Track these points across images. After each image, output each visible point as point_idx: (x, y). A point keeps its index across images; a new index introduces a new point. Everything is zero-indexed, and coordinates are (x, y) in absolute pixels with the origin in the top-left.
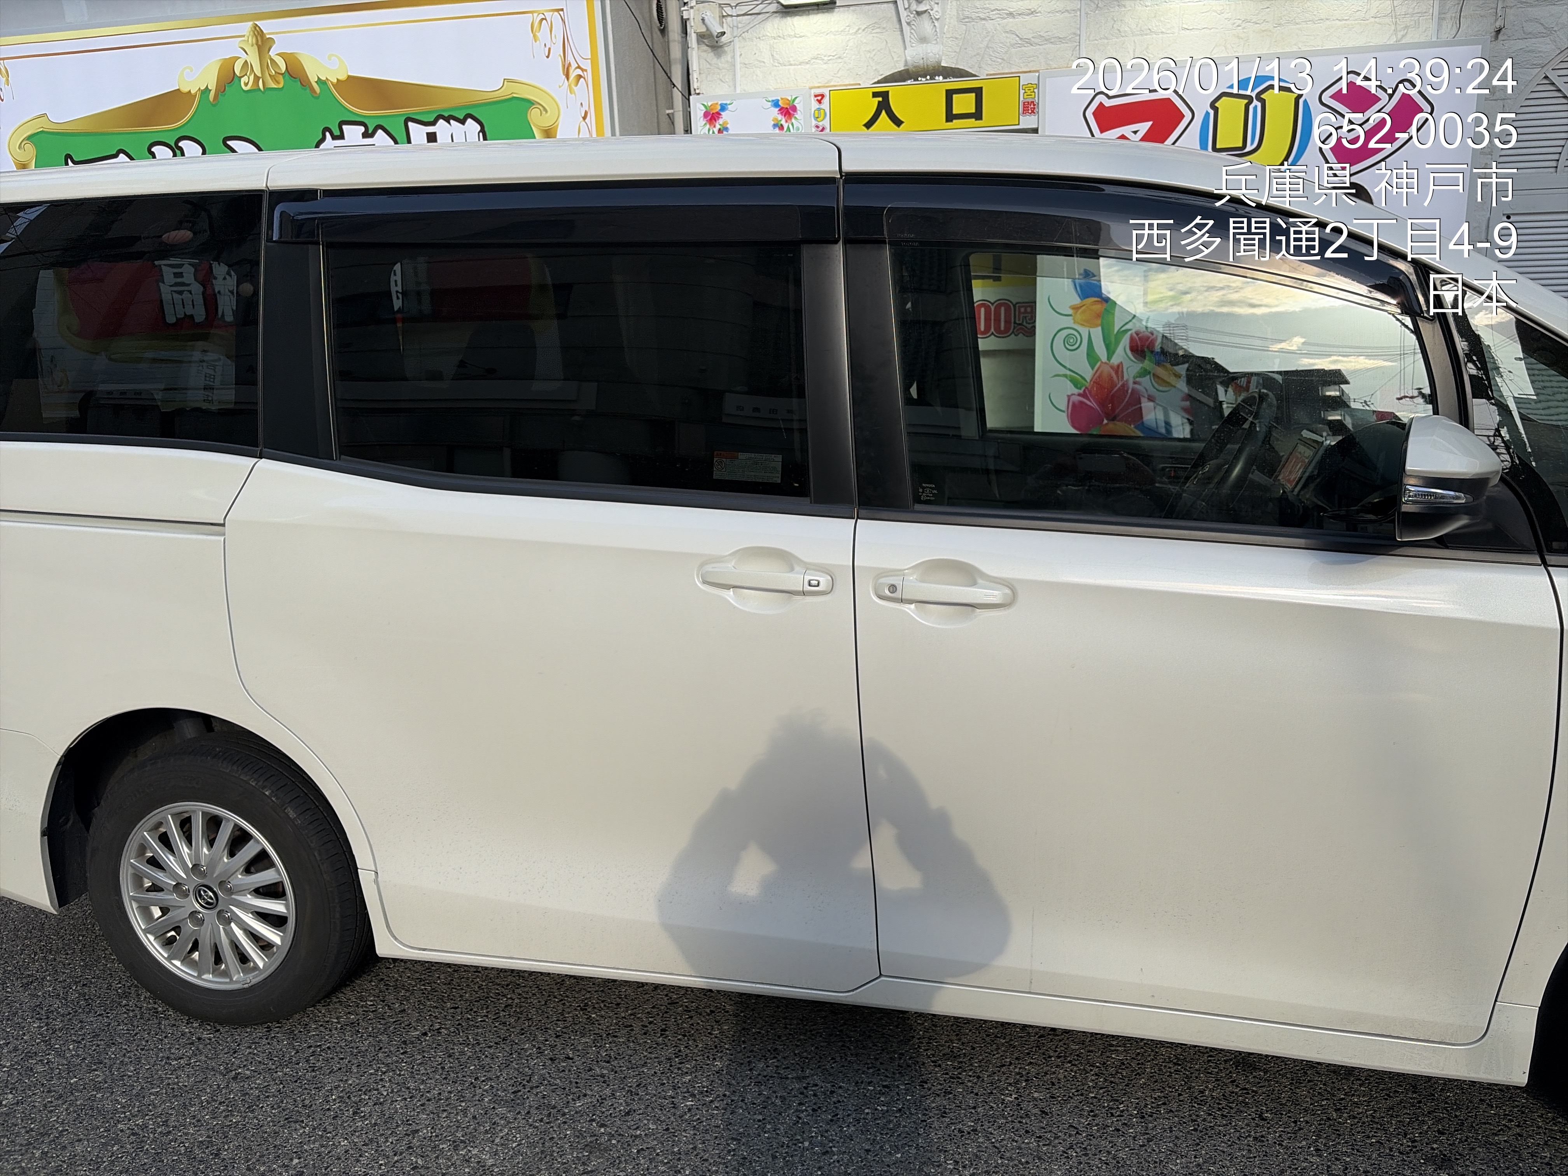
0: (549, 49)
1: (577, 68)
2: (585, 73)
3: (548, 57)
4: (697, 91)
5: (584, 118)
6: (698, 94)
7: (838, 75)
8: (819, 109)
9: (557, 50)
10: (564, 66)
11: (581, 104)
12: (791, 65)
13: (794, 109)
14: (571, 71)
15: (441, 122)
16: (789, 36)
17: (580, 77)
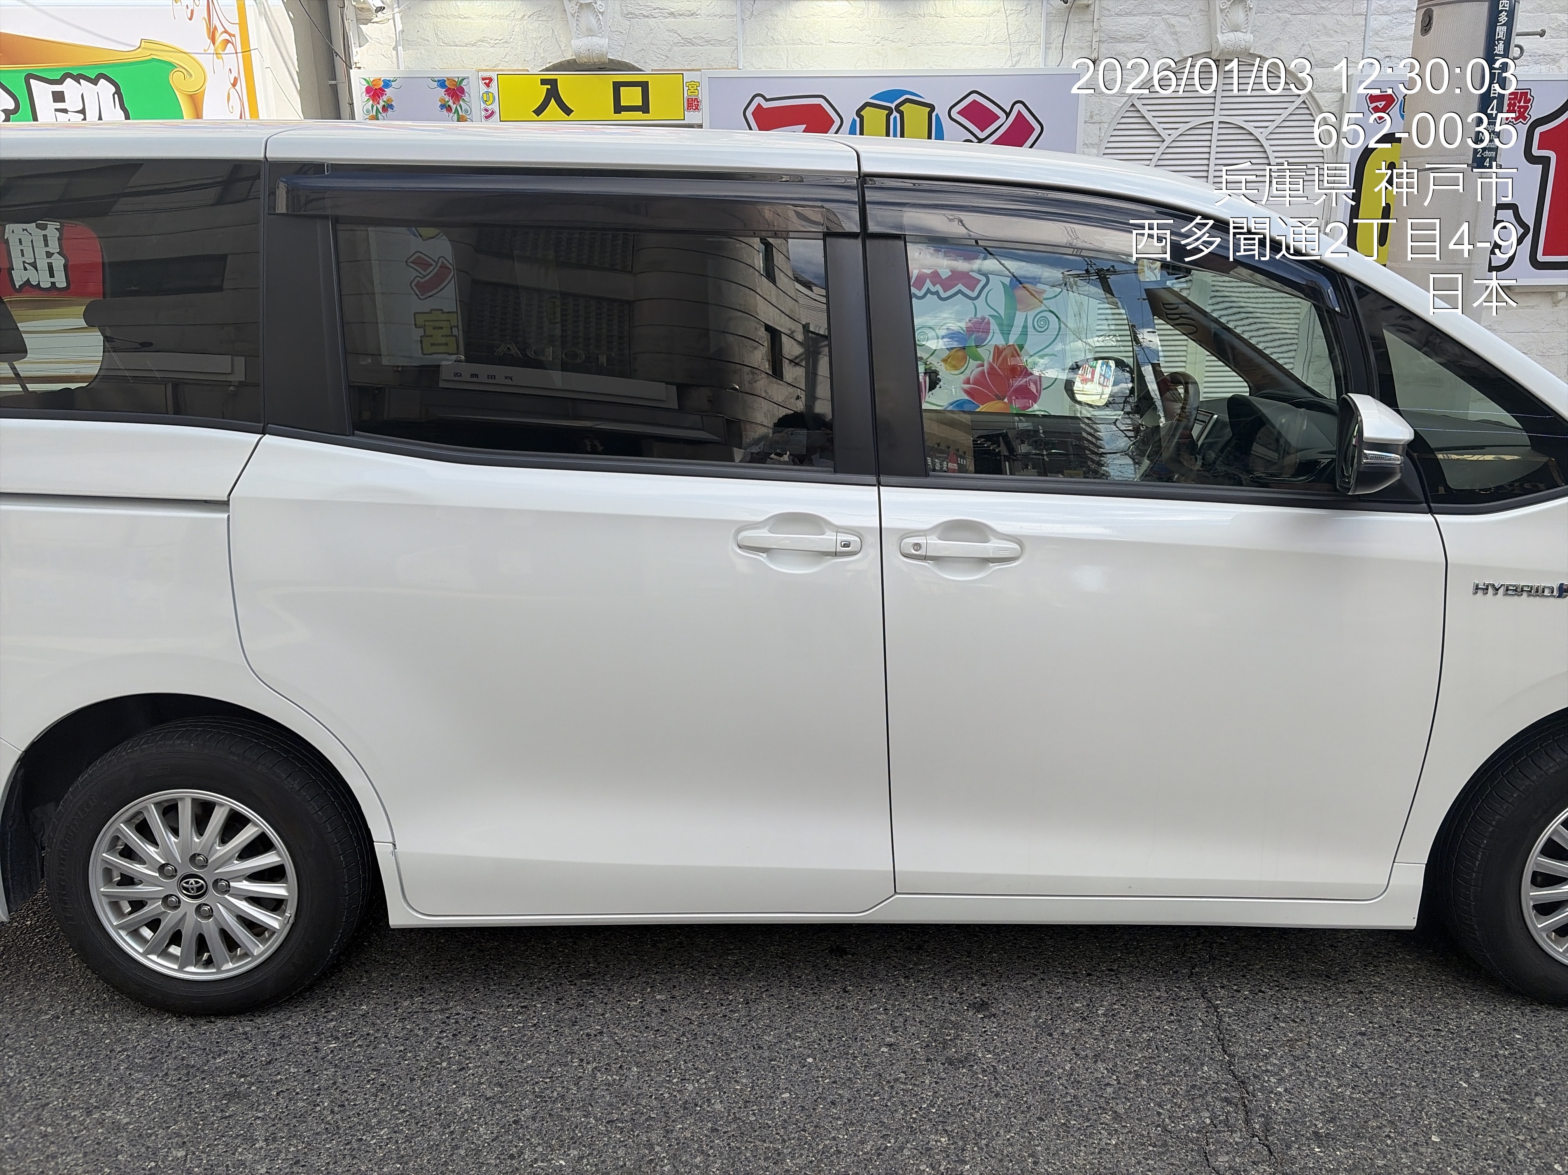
0: (192, 11)
1: (222, 33)
2: (233, 38)
3: (190, 19)
4: (358, 65)
5: (234, 85)
6: (359, 68)
7: (506, 60)
8: (487, 93)
9: (201, 13)
10: (209, 29)
11: (230, 70)
12: (457, 46)
13: (462, 91)
14: (217, 35)
15: (69, 80)
16: (454, 16)
17: (228, 41)
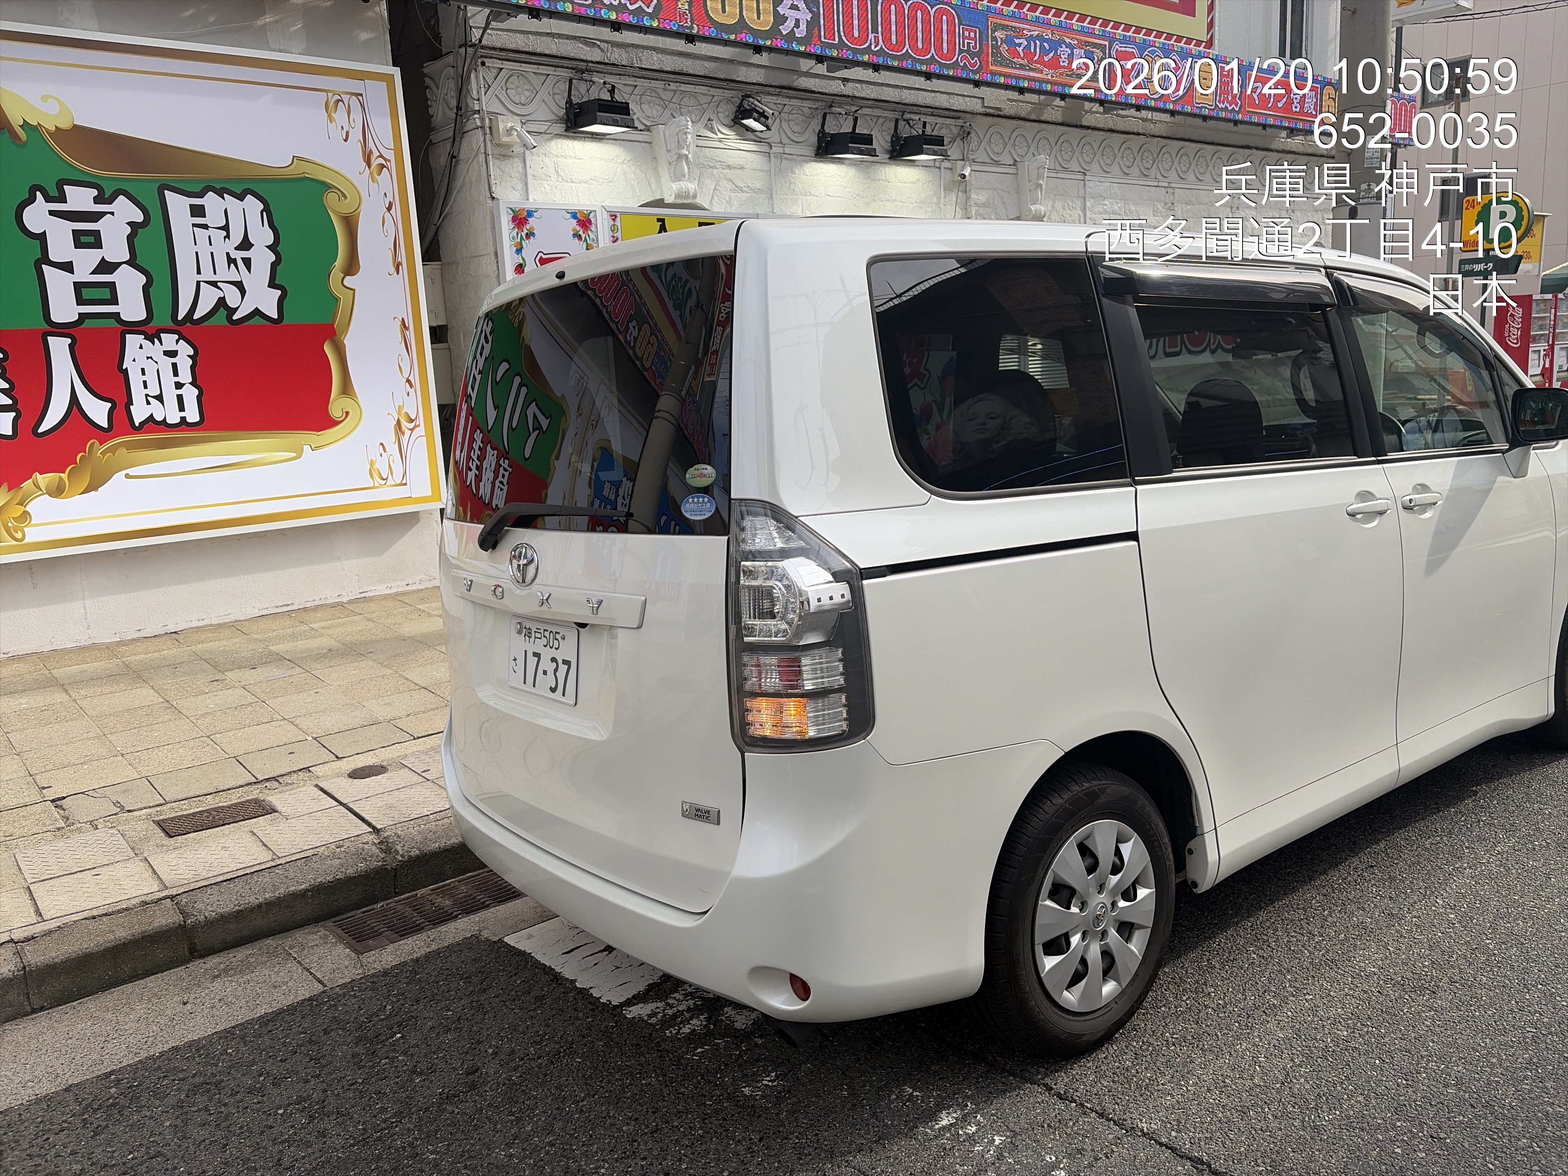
0: (347, 133)
1: (378, 157)
2: (388, 163)
3: (346, 140)
4: (494, 196)
5: (389, 209)
8: (614, 225)
9: (356, 135)
10: (364, 152)
11: (385, 194)
12: (573, 183)
13: (590, 222)
14: (373, 159)
15: (210, 194)
16: (573, 156)
17: (382, 166)
